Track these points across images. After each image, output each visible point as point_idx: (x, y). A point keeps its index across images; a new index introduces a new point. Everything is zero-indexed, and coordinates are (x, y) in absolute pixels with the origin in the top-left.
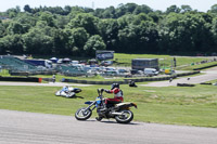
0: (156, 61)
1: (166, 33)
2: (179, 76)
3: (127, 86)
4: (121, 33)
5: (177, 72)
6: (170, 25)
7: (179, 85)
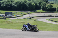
0: (12, 13)
1: (14, 5)
2: (18, 16)
3: (4, 19)
4: (2, 5)
5: (17, 16)
6: (15, 3)
7: (18, 19)
